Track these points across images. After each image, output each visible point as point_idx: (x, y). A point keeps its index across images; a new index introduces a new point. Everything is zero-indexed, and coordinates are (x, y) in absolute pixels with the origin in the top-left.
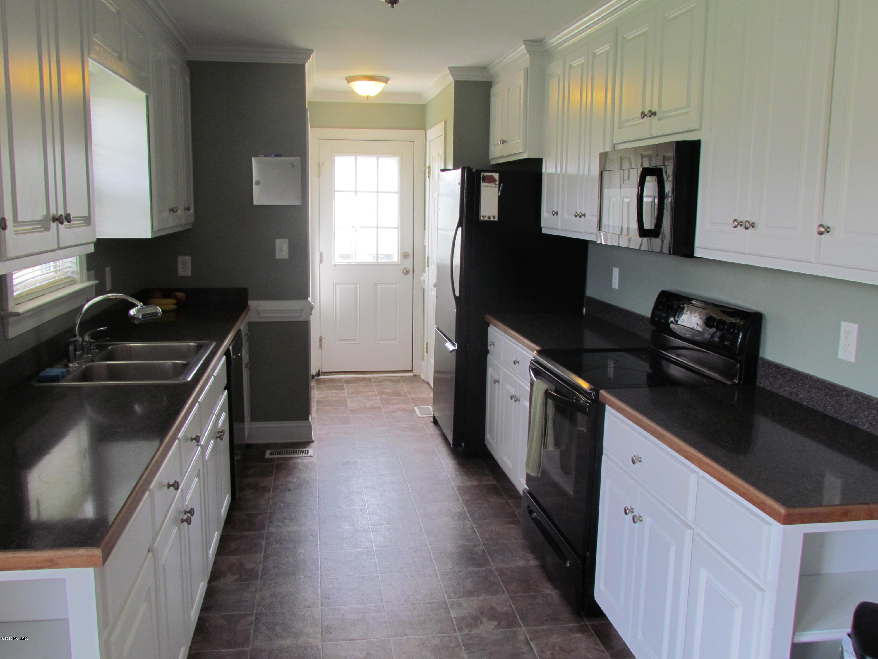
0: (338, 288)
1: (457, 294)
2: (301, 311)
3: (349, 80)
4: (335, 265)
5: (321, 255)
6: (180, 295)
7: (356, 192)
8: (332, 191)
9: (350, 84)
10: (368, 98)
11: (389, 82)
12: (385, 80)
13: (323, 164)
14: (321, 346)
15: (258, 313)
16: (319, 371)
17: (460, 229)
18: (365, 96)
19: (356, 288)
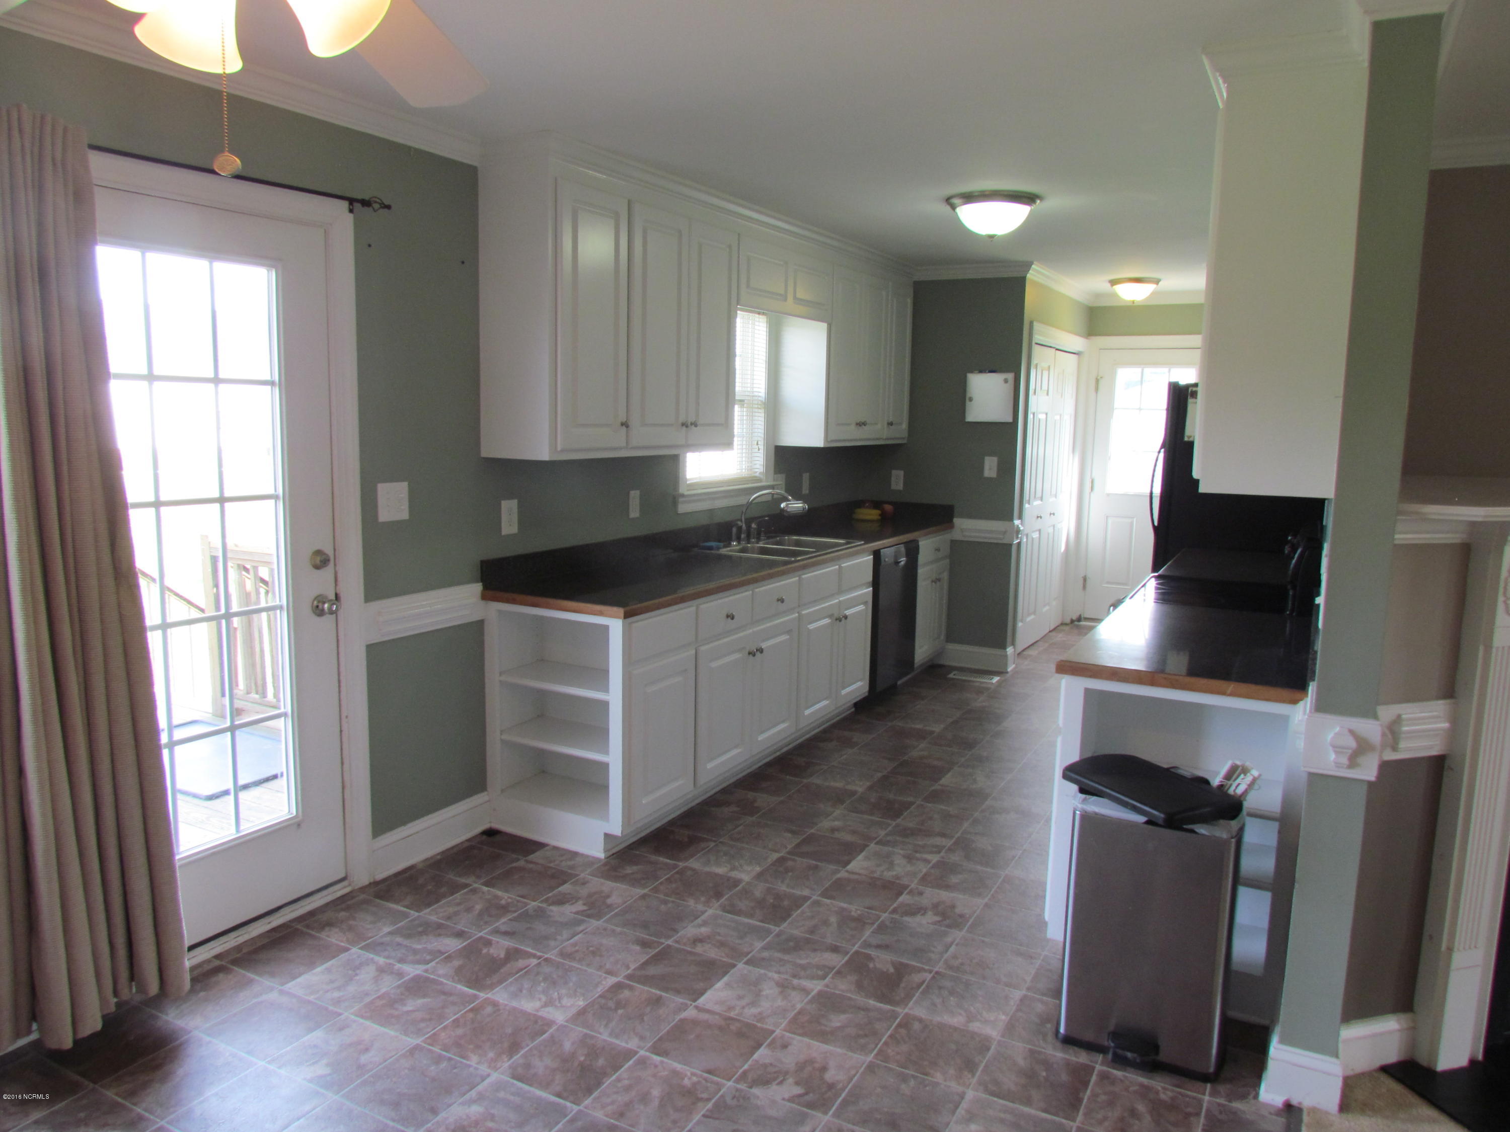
0: (1110, 521)
1: (1156, 524)
2: (1005, 533)
3: (1113, 282)
4: (1108, 495)
5: (1092, 482)
6: (888, 508)
7: (1140, 409)
8: (1110, 409)
9: (1115, 287)
10: (1133, 302)
11: (1160, 283)
12: (1157, 281)
13: (1101, 377)
14: (1084, 587)
15: (962, 530)
16: (1080, 616)
17: (1163, 450)
18: (1130, 301)
19: (1132, 524)
